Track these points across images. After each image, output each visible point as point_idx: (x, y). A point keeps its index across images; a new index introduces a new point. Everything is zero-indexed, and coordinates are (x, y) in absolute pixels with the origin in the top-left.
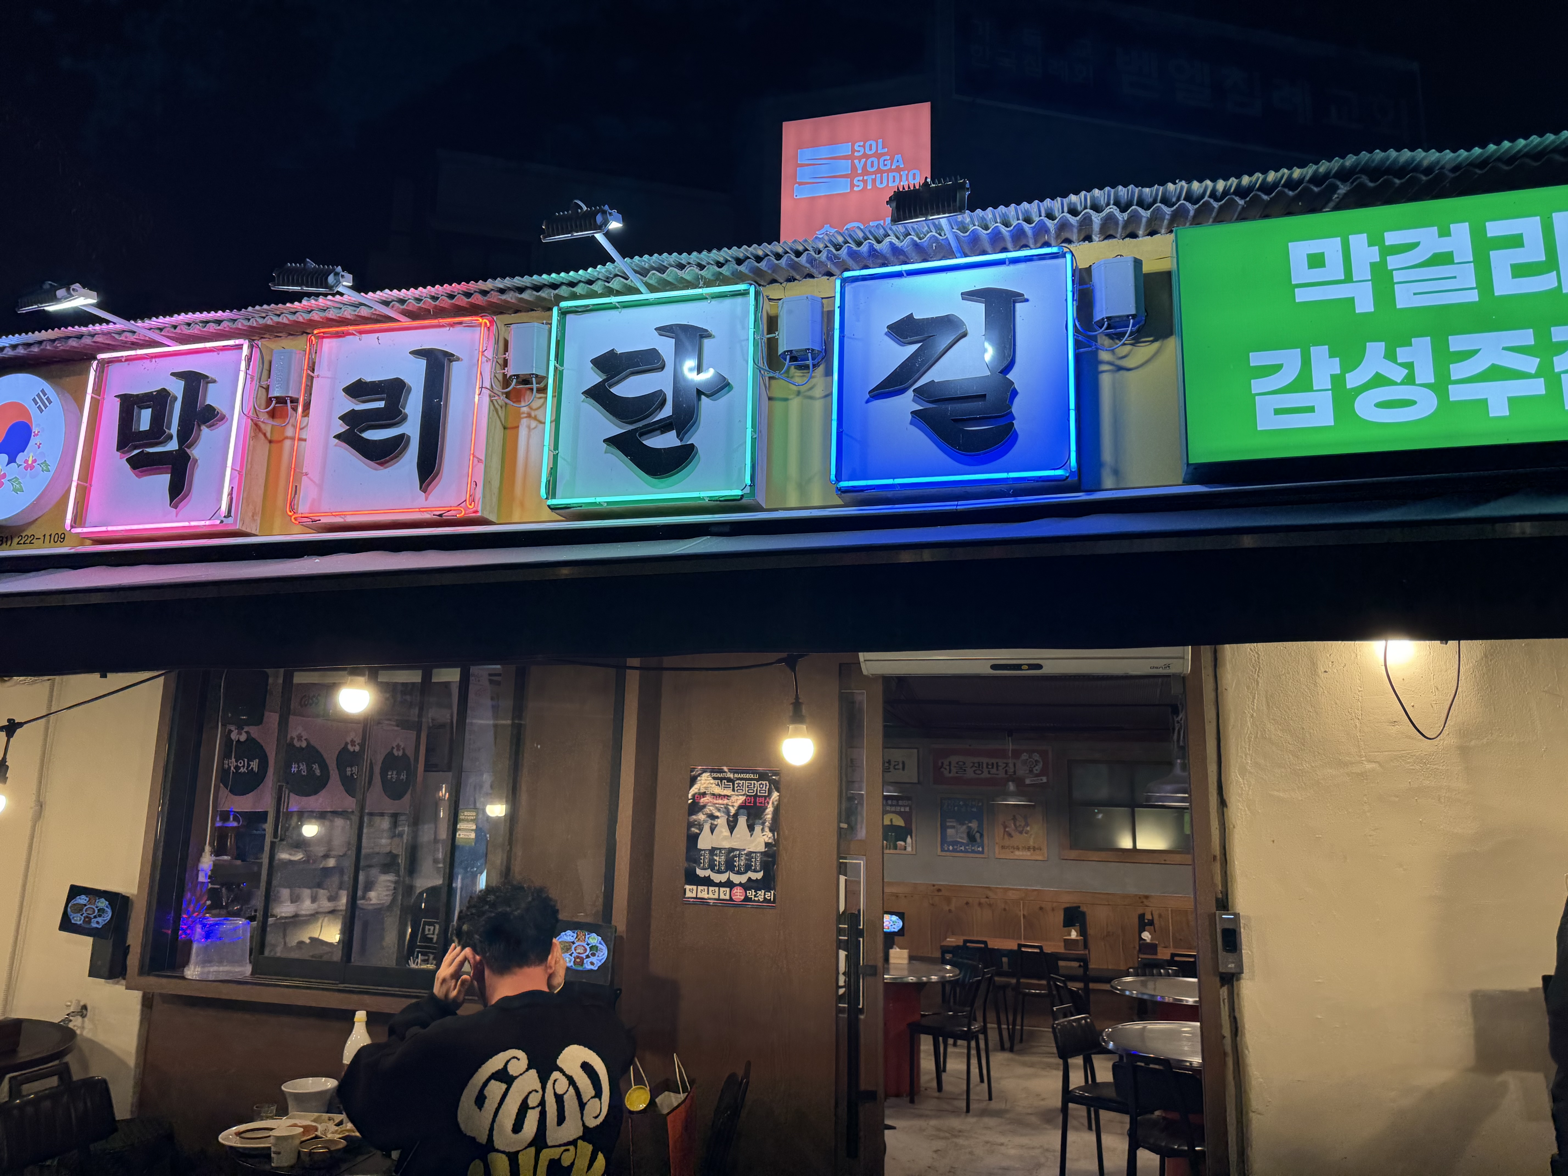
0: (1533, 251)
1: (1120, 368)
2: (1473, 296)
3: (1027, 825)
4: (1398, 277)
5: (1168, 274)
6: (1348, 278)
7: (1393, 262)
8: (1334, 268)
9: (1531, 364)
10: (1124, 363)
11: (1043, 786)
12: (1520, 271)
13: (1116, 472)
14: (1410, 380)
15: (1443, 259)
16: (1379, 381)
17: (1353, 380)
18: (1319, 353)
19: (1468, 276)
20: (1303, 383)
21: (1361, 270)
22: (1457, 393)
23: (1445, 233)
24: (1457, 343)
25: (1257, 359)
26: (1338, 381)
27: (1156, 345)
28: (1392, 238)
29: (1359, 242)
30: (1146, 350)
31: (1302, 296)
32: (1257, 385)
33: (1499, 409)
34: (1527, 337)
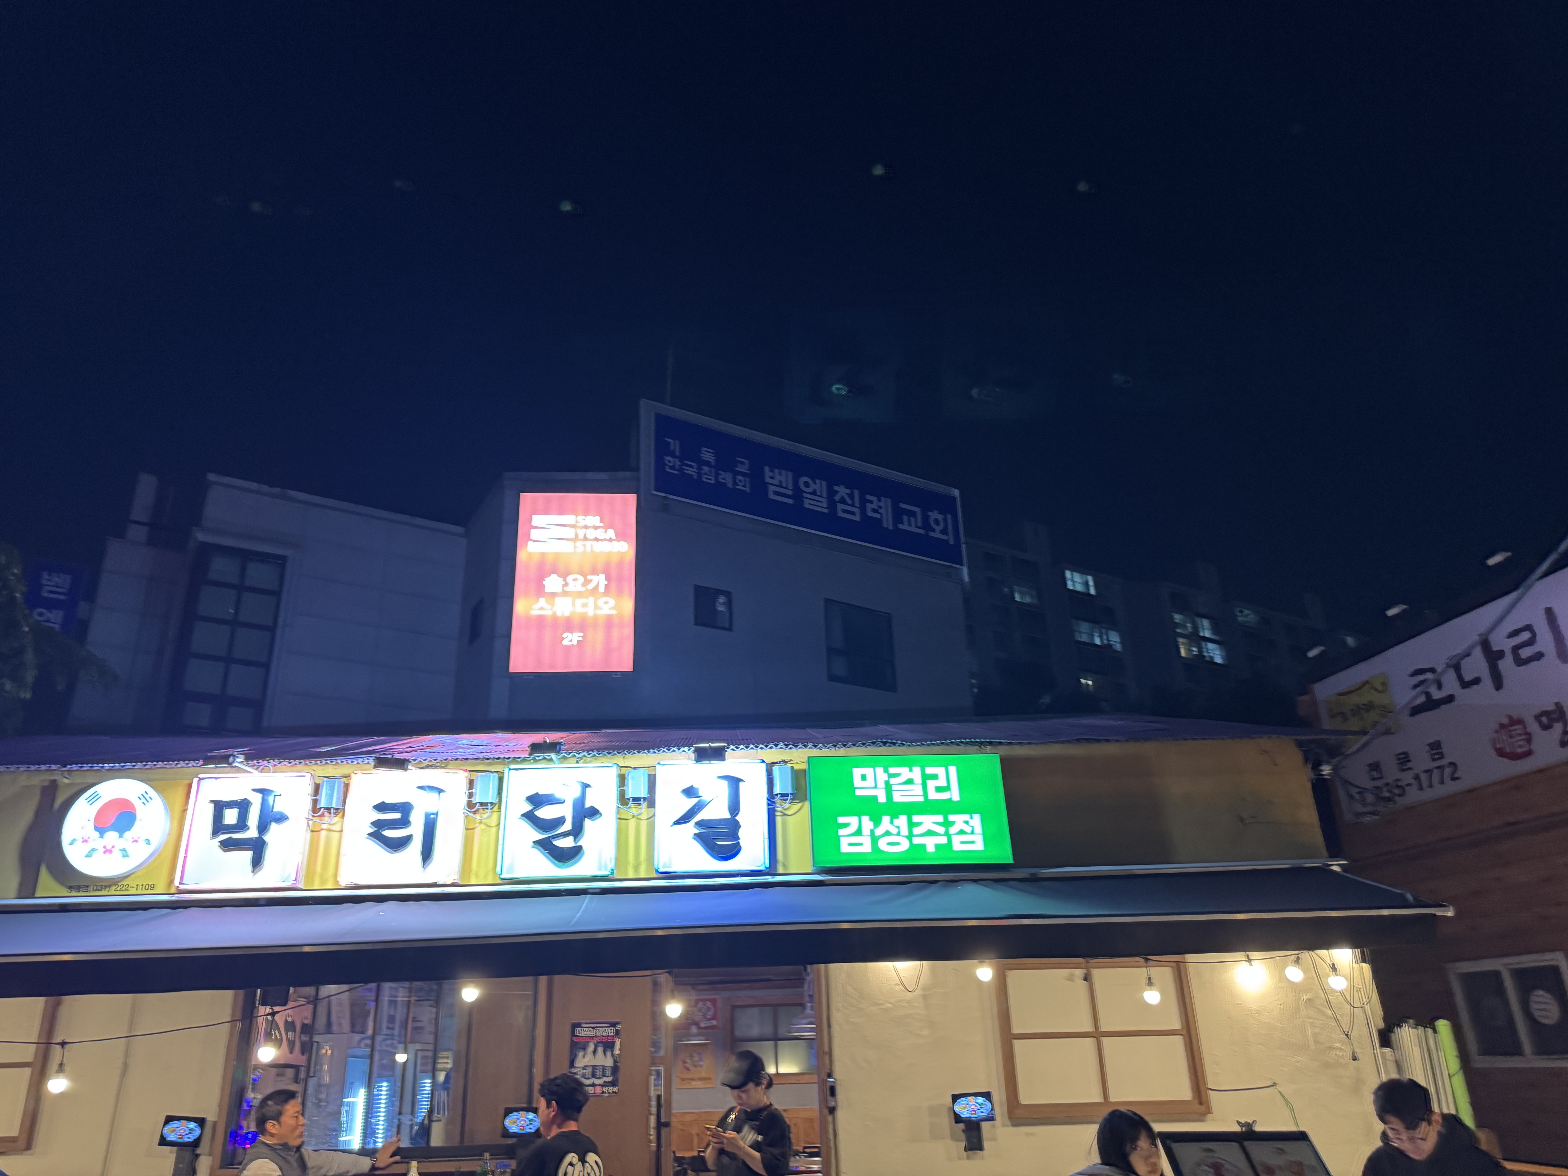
0: (942, 782)
1: (785, 815)
2: (921, 799)
3: (701, 1060)
4: (894, 787)
5: (805, 770)
6: (876, 787)
7: (893, 781)
8: (870, 782)
9: (941, 830)
10: (787, 812)
11: (713, 1027)
12: (939, 789)
13: (784, 866)
14: (898, 834)
15: (910, 782)
16: (888, 833)
17: (878, 832)
18: (865, 819)
19: (919, 790)
20: (858, 832)
21: (881, 784)
22: (916, 841)
23: (911, 770)
24: (916, 818)
25: (841, 820)
26: (872, 831)
27: (800, 804)
28: (892, 770)
29: (880, 770)
30: (796, 807)
31: (858, 792)
32: (841, 832)
33: (931, 849)
34: (940, 818)
